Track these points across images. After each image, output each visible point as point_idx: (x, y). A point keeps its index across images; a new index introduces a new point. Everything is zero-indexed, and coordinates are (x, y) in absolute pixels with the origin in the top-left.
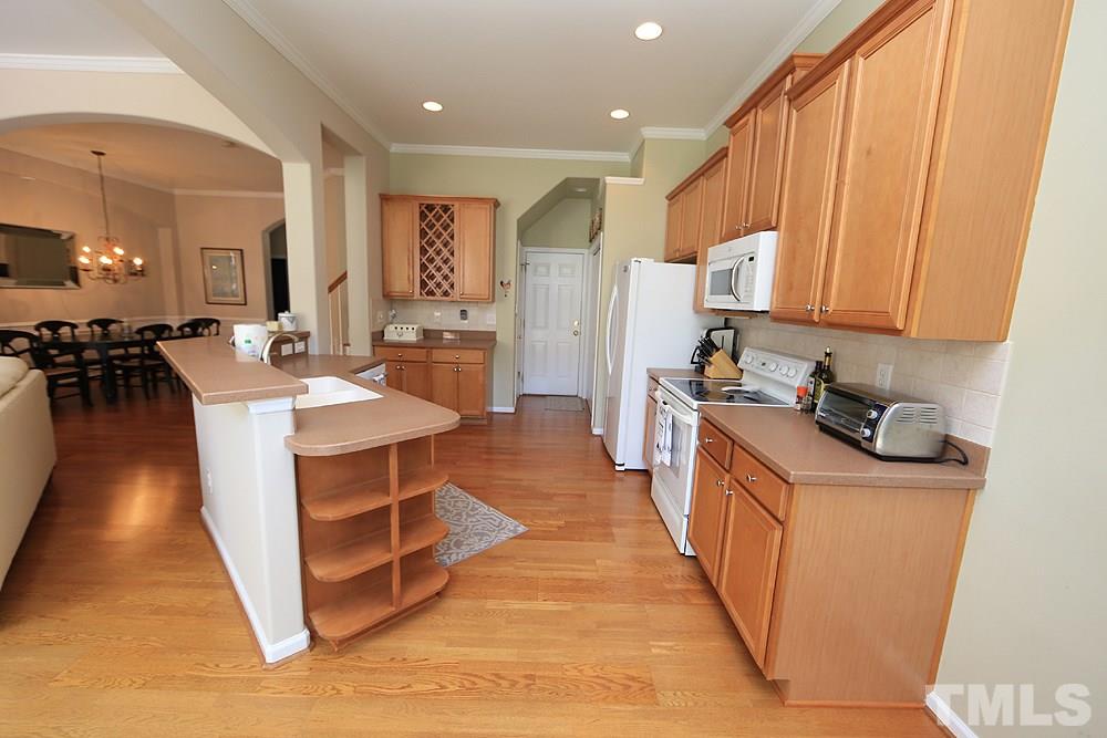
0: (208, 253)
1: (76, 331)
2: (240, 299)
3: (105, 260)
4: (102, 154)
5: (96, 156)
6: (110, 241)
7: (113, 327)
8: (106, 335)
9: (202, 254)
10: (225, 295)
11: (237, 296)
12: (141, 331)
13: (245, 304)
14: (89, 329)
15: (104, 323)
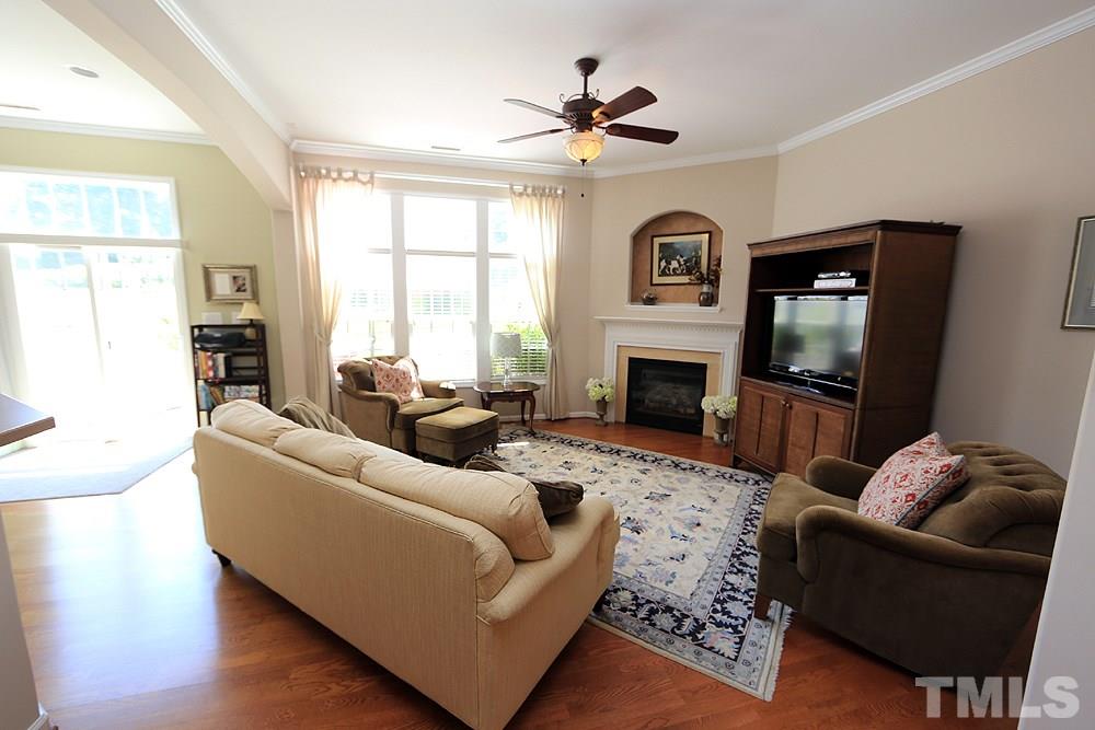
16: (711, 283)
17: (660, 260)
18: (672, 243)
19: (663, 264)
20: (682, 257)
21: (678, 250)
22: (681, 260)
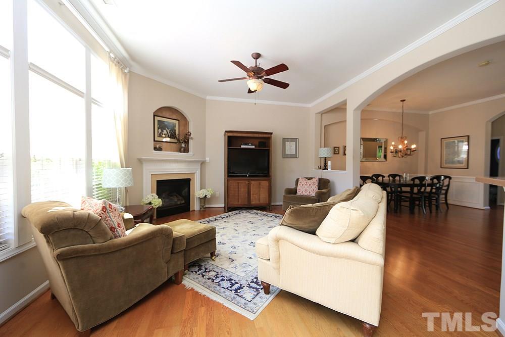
0: (445, 141)
1: (384, 179)
2: (464, 165)
3: (400, 147)
4: (404, 100)
5: (402, 102)
6: (402, 139)
7: (397, 178)
8: (394, 181)
9: (441, 141)
10: (453, 163)
11: (462, 163)
12: (413, 179)
13: (467, 168)
14: (388, 178)
15: (394, 176)
16: (185, 142)
17: (158, 129)
18: (164, 121)
19: (160, 131)
20: (168, 129)
21: (166, 125)
22: (168, 130)
